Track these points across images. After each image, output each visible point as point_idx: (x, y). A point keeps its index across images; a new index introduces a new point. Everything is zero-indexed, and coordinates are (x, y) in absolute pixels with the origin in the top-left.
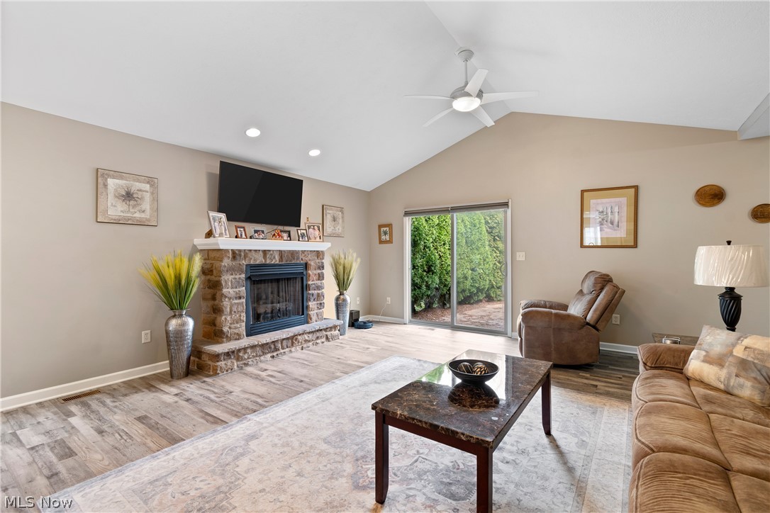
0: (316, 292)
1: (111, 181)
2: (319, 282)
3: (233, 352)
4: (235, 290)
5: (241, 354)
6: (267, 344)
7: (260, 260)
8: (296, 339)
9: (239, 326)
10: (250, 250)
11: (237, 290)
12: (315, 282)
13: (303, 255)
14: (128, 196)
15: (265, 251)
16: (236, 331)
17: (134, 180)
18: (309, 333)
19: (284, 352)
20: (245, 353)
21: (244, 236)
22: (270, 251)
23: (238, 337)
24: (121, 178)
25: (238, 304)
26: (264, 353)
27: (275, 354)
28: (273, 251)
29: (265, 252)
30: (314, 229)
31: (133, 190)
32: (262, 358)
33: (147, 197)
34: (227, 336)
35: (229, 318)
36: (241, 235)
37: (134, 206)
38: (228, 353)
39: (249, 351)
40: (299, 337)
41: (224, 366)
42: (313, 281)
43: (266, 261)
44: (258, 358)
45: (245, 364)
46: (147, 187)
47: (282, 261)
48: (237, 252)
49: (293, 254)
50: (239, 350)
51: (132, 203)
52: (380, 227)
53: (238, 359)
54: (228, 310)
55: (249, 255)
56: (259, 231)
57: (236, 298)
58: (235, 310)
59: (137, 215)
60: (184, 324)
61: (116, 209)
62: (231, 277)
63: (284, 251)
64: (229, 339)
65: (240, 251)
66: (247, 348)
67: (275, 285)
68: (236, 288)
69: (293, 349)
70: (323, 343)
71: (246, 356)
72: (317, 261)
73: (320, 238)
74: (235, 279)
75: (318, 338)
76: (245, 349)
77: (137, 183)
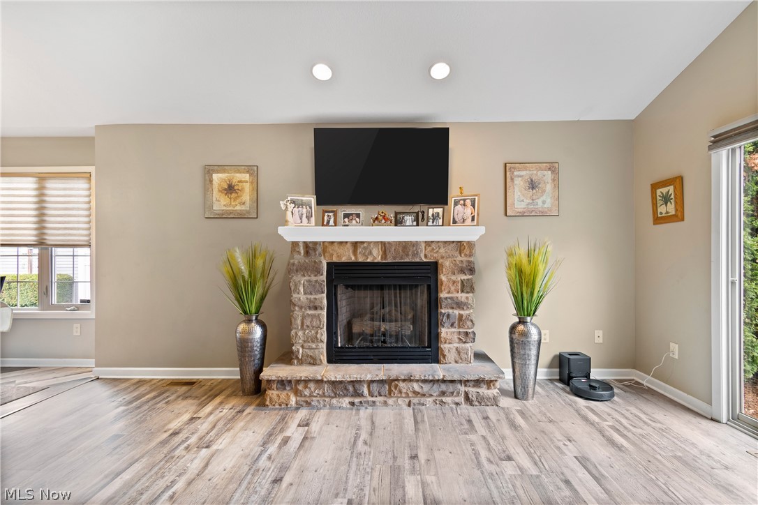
0: (457, 312)
1: (216, 177)
2: (462, 296)
3: (290, 382)
4: (309, 296)
5: (300, 387)
6: (341, 382)
7: (347, 256)
8: (396, 386)
9: (314, 346)
10: (333, 243)
11: (312, 297)
12: (455, 295)
13: (429, 249)
14: (230, 189)
15: (356, 243)
16: (310, 353)
17: (235, 172)
18: (425, 381)
19: (374, 402)
20: (306, 387)
21: (332, 222)
22: (363, 242)
23: (314, 362)
24: (224, 171)
25: (313, 316)
26: (336, 395)
27: (357, 400)
28: (369, 242)
29: (355, 245)
30: (464, 205)
31: (235, 181)
32: (334, 401)
33: (247, 187)
34: (297, 358)
35: (300, 333)
36: (328, 222)
37: (235, 199)
38: (283, 381)
39: (312, 385)
40: (401, 385)
41: (275, 397)
42: (449, 292)
43: (356, 258)
44: (327, 399)
45: (306, 402)
46: (246, 177)
47: (385, 258)
48: (311, 245)
49: (405, 246)
50: (298, 382)
51: (234, 195)
52: (655, 187)
53: (297, 393)
54: (299, 322)
55: (330, 249)
56: (352, 214)
57: (310, 308)
58: (308, 323)
59: (238, 208)
60: (250, 332)
61: (221, 203)
62: (303, 280)
63: (389, 243)
64: (301, 362)
65: (315, 243)
66: (310, 381)
67: (377, 293)
68: (311, 294)
69: (390, 401)
70: (457, 404)
71: (307, 392)
72: (459, 258)
73: (473, 219)
74: (309, 281)
75: (443, 393)
76: (307, 381)
77: (238, 175)
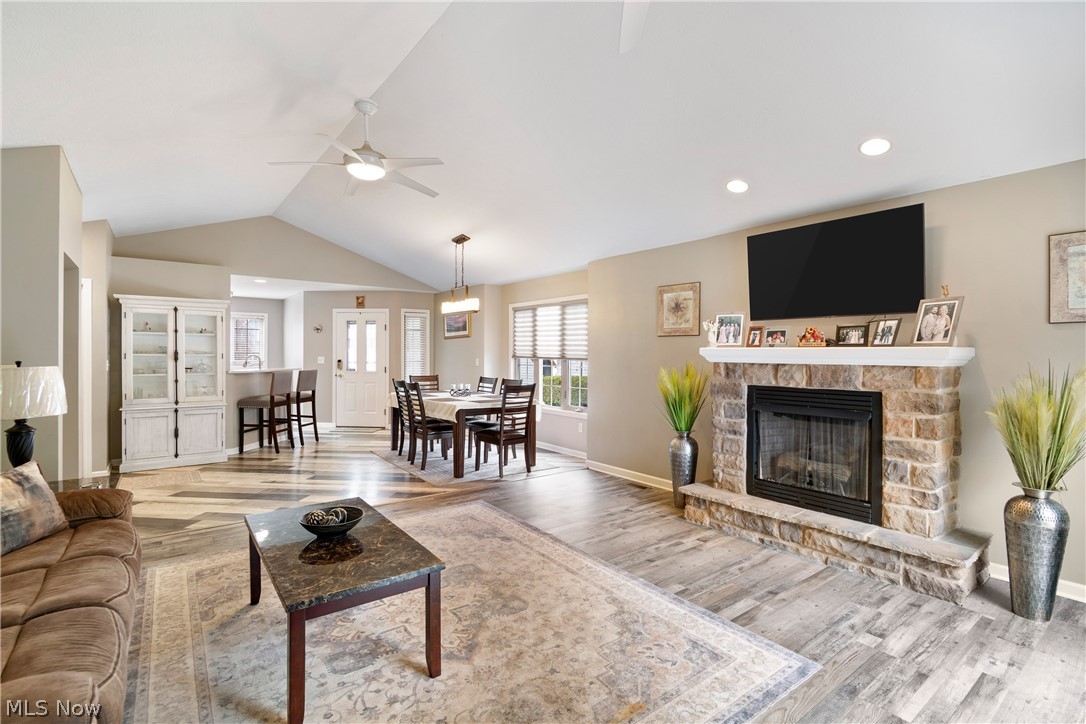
0: (909, 464)
1: (666, 296)
2: (917, 443)
3: (704, 501)
4: (730, 420)
5: (713, 509)
6: (750, 514)
7: (767, 380)
8: (810, 535)
9: (733, 472)
10: (753, 364)
11: (732, 421)
12: (905, 439)
13: (869, 375)
14: (677, 308)
15: (778, 365)
16: (729, 478)
17: (681, 291)
18: (847, 539)
19: (784, 546)
20: (718, 510)
21: (757, 342)
22: (784, 365)
23: (732, 489)
24: (672, 291)
25: (732, 441)
26: (745, 527)
27: (767, 539)
28: (792, 365)
29: (777, 367)
30: (938, 313)
31: (680, 300)
32: (744, 532)
33: (691, 304)
34: (717, 481)
35: (721, 457)
36: (754, 341)
37: (681, 317)
38: (699, 499)
39: (722, 509)
40: (815, 535)
41: (691, 512)
42: (897, 435)
43: (777, 383)
44: (737, 528)
45: (719, 525)
46: (690, 294)
47: (810, 385)
48: (731, 367)
49: (835, 370)
50: (711, 503)
51: (680, 313)
53: (710, 514)
54: (719, 444)
55: (749, 372)
56: (776, 332)
57: (730, 432)
58: (728, 448)
59: (683, 326)
60: (680, 448)
61: (669, 322)
62: (724, 402)
63: (814, 366)
64: (721, 486)
65: (735, 365)
66: (722, 505)
67: (802, 424)
68: (731, 417)
69: (804, 551)
70: (893, 582)
71: (718, 515)
72: (914, 390)
73: (946, 335)
74: (730, 404)
75: (871, 562)
76: (719, 505)
77: (683, 293)
